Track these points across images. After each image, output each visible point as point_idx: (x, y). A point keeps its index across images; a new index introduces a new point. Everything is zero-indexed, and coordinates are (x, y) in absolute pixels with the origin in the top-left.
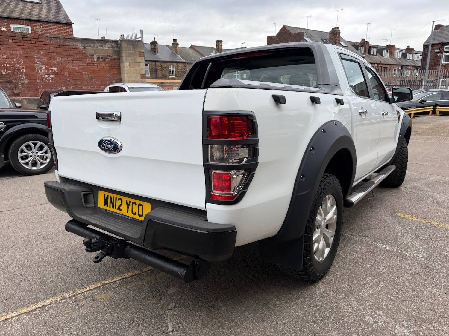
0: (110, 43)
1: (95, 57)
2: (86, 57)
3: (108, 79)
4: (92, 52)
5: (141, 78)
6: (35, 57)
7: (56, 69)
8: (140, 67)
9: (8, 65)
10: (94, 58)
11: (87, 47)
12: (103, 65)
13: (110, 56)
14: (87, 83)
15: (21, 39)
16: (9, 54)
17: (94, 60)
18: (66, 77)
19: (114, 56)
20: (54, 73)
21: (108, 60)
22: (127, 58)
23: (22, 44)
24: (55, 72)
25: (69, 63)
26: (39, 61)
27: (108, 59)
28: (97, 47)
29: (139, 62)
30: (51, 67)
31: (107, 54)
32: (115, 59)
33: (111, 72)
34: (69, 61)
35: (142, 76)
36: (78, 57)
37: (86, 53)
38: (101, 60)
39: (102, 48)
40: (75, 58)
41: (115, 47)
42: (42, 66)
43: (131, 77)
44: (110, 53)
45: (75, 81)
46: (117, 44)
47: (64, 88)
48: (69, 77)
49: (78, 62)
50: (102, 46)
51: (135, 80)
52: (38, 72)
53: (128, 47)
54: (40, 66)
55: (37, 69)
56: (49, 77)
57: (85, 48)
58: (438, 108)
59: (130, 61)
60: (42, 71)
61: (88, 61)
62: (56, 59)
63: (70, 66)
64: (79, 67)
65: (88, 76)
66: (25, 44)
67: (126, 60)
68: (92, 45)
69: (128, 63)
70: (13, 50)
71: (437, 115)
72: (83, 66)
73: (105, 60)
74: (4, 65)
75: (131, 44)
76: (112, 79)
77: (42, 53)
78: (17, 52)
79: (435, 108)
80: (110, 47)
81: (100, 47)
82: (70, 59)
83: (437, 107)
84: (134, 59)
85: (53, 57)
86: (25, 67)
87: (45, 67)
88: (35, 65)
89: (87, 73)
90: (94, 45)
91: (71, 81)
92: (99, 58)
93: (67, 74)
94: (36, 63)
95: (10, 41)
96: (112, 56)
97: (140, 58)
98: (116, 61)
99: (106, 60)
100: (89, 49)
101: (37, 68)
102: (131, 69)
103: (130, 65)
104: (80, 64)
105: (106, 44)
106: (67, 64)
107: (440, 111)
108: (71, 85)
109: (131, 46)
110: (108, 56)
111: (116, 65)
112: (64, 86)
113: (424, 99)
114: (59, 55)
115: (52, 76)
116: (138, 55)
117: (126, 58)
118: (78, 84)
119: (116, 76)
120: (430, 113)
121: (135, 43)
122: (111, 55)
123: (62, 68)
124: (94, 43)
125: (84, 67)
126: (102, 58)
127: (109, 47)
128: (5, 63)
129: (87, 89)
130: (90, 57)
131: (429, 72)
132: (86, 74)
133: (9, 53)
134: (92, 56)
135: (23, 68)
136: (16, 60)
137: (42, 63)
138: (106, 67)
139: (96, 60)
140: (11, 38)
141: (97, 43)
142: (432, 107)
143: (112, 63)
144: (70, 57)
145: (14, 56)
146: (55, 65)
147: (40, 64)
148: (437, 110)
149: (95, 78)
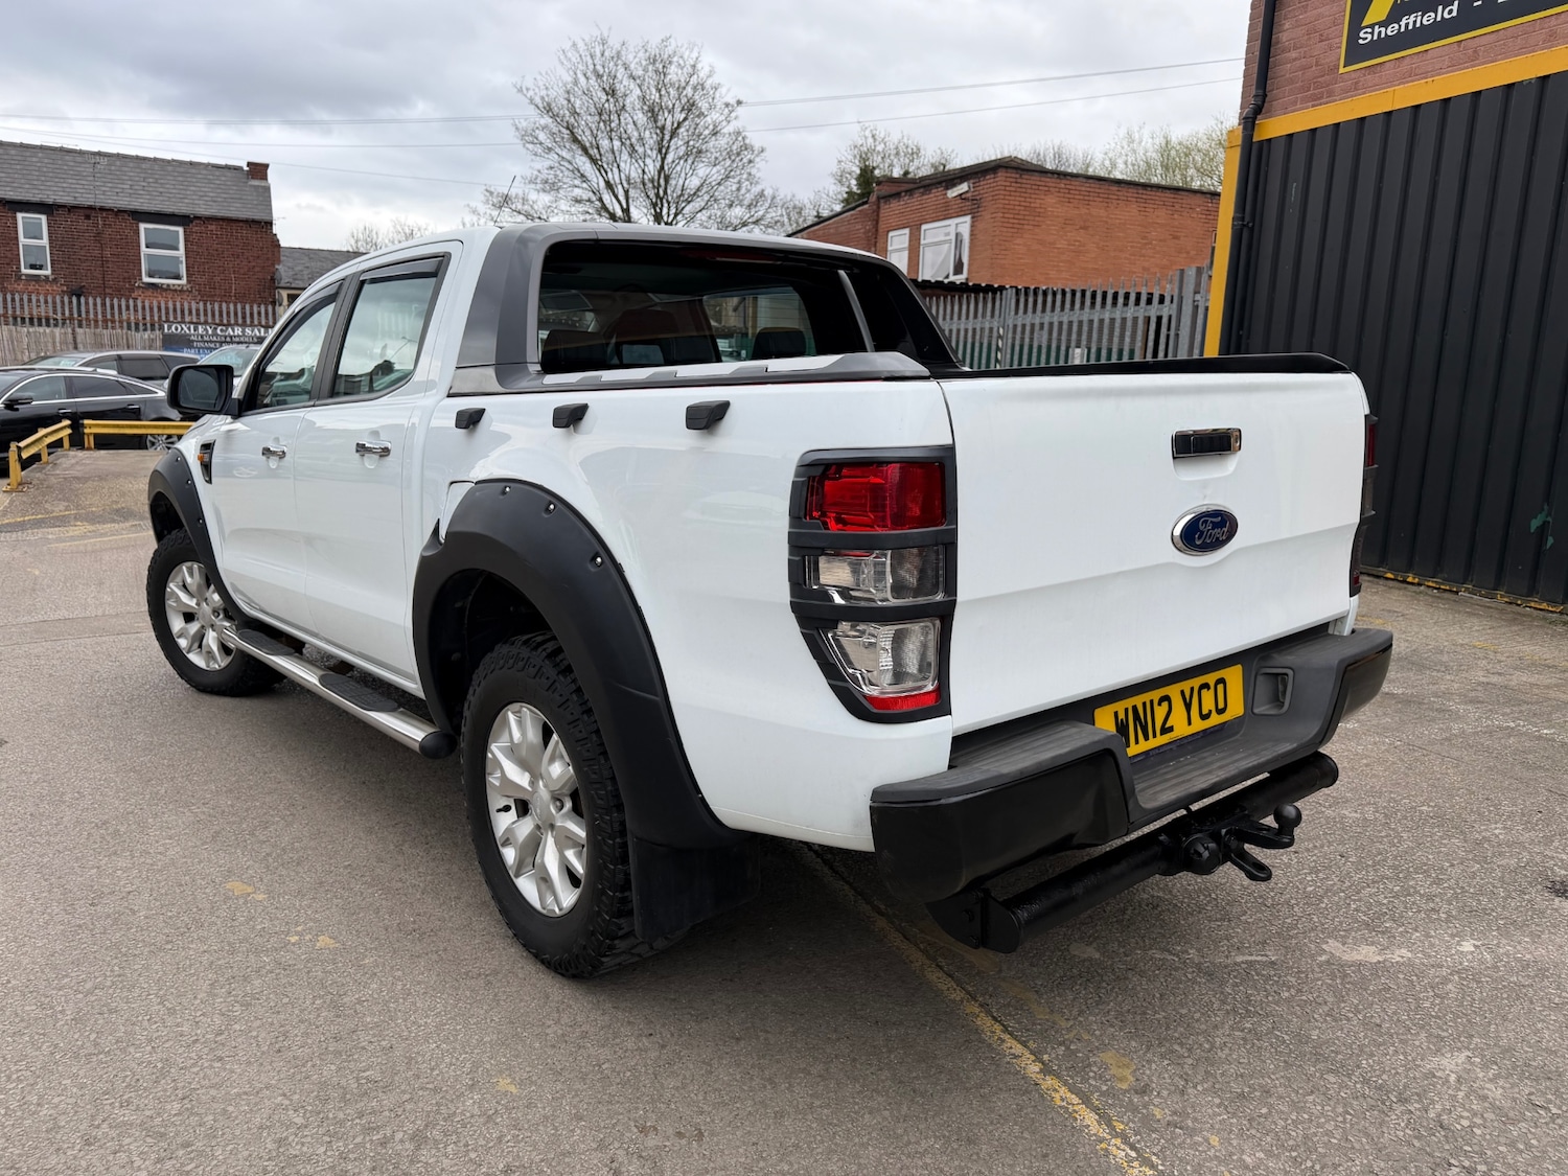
58: (90, 426)
71: (89, 449)
79: (76, 427)
83: (86, 422)
107: (96, 436)
113: (20, 394)
120: (66, 443)
131: (5, 300)
142: (68, 422)
148: (87, 431)
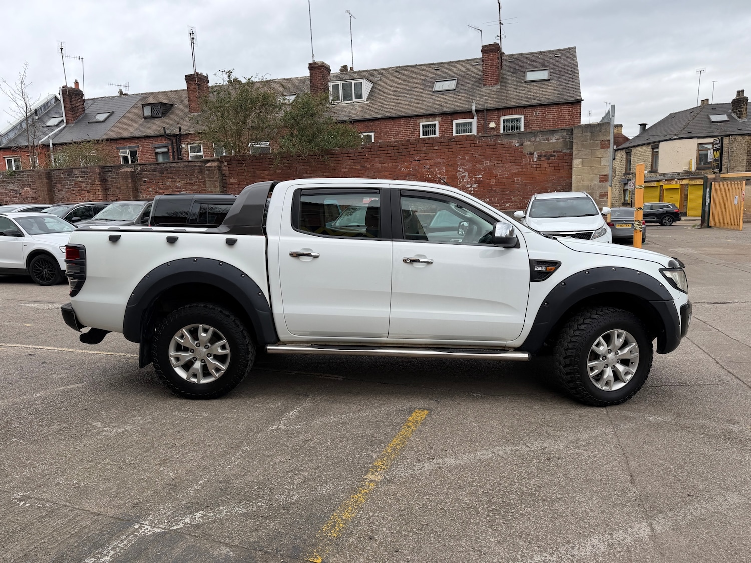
0: (561, 132)
1: (536, 155)
2: (522, 156)
3: (550, 185)
4: (531, 150)
5: (601, 181)
6: (459, 164)
7: (480, 176)
8: (600, 164)
9: (430, 176)
10: (533, 158)
11: (525, 143)
12: (546, 165)
13: (557, 152)
14: (519, 193)
15: (447, 144)
16: (432, 164)
17: (533, 160)
18: (492, 186)
19: (564, 151)
20: (478, 182)
21: (553, 157)
22: (579, 153)
23: (447, 150)
24: (479, 180)
25: (498, 167)
26: (463, 168)
27: (555, 156)
28: (540, 141)
29: (599, 156)
30: (475, 174)
31: (553, 150)
32: (565, 155)
33: (556, 175)
34: (499, 165)
35: (602, 178)
36: (511, 158)
37: (523, 151)
38: (543, 158)
39: (546, 141)
40: (507, 160)
41: (567, 138)
42: (465, 174)
43: (583, 181)
44: (559, 147)
45: (503, 191)
46: (571, 133)
47: (488, 200)
48: (496, 185)
49: (510, 164)
50: (547, 139)
51: (590, 184)
52: (460, 181)
53: (582, 136)
54: (463, 174)
55: (459, 178)
56: (471, 187)
57: (522, 144)
59: (584, 157)
60: (464, 180)
61: (524, 162)
62: (482, 164)
63: (498, 172)
64: (510, 171)
65: (521, 182)
66: (450, 150)
67: (577, 156)
68: (533, 139)
69: (580, 160)
70: (437, 158)
72: (515, 169)
73: (549, 159)
74: (425, 176)
75: (588, 130)
76: (556, 184)
77: (467, 158)
78: (440, 160)
80: (559, 139)
81: (544, 140)
82: (500, 162)
84: (592, 152)
85: (480, 162)
86: (446, 177)
87: (469, 175)
88: (457, 173)
89: (520, 179)
90: (536, 139)
91: (497, 191)
92: (540, 156)
93: (493, 182)
94: (459, 171)
95: (436, 148)
96: (561, 152)
97: (603, 150)
98: (567, 157)
99: (551, 157)
100: (527, 145)
101: (459, 176)
102: (583, 169)
103: (582, 163)
104: (512, 167)
105: (554, 135)
106: (495, 169)
108: (496, 196)
109: (589, 134)
110: (554, 152)
111: (566, 164)
112: (487, 198)
114: (487, 158)
115: (475, 186)
116: (600, 145)
117: (577, 152)
118: (506, 194)
119: (564, 180)
121: (597, 128)
122: (560, 150)
123: (489, 173)
124: (535, 136)
125: (517, 171)
126: (545, 156)
127: (557, 139)
128: (427, 174)
129: (517, 200)
130: (528, 156)
132: (518, 180)
133: (432, 162)
134: (532, 154)
135: (444, 178)
136: (439, 170)
137: (466, 171)
138: (550, 169)
139: (535, 160)
140: (436, 144)
141: (540, 136)
143: (560, 161)
144: (501, 159)
145: (436, 165)
146: (480, 171)
147: (463, 171)
149: (531, 185)
